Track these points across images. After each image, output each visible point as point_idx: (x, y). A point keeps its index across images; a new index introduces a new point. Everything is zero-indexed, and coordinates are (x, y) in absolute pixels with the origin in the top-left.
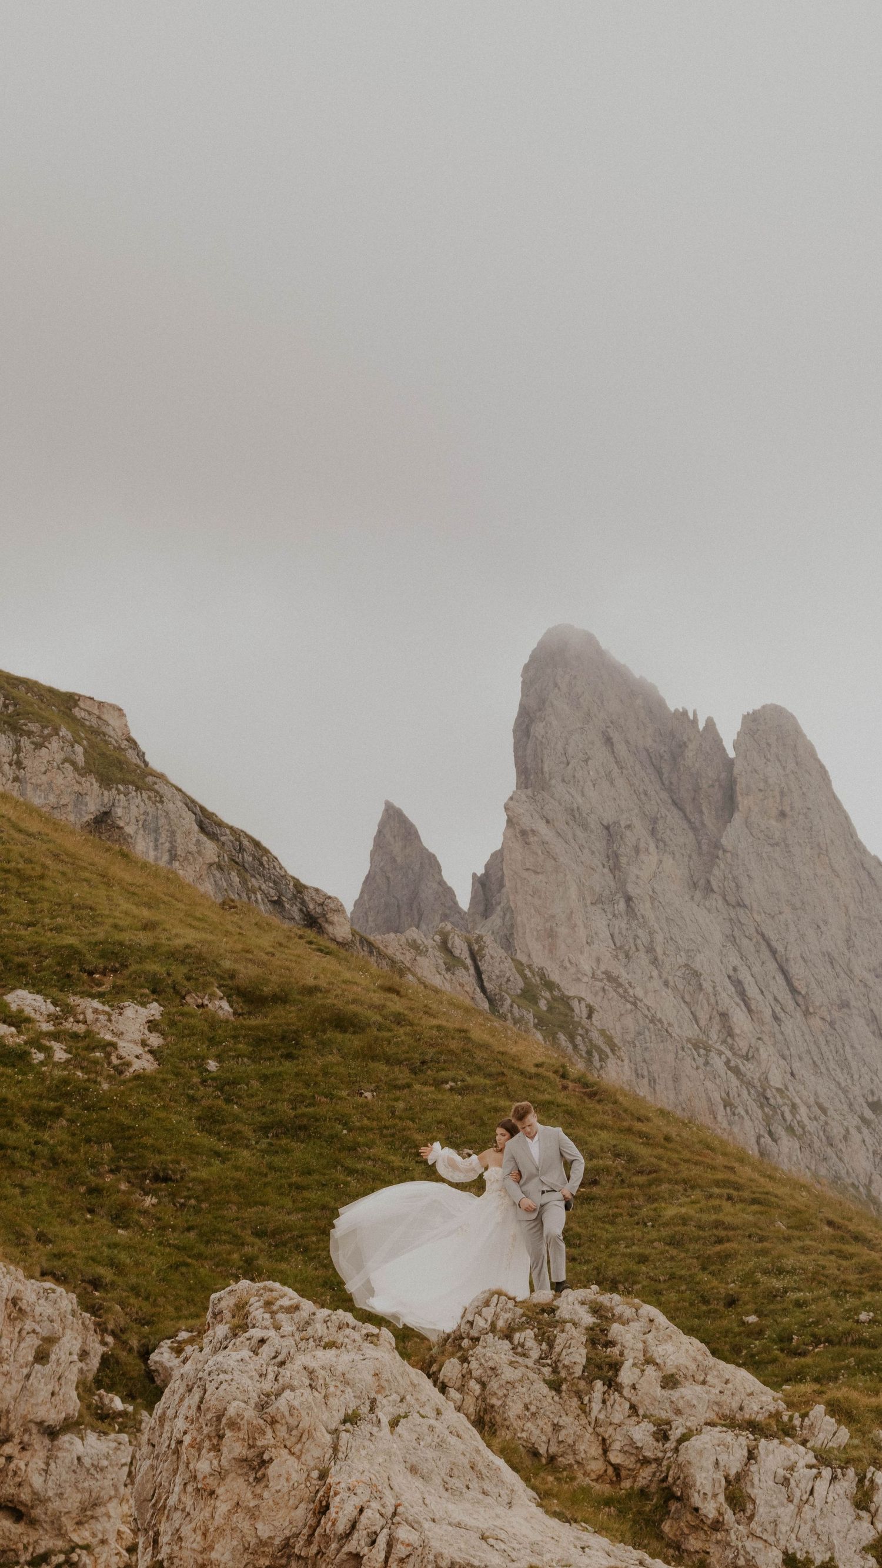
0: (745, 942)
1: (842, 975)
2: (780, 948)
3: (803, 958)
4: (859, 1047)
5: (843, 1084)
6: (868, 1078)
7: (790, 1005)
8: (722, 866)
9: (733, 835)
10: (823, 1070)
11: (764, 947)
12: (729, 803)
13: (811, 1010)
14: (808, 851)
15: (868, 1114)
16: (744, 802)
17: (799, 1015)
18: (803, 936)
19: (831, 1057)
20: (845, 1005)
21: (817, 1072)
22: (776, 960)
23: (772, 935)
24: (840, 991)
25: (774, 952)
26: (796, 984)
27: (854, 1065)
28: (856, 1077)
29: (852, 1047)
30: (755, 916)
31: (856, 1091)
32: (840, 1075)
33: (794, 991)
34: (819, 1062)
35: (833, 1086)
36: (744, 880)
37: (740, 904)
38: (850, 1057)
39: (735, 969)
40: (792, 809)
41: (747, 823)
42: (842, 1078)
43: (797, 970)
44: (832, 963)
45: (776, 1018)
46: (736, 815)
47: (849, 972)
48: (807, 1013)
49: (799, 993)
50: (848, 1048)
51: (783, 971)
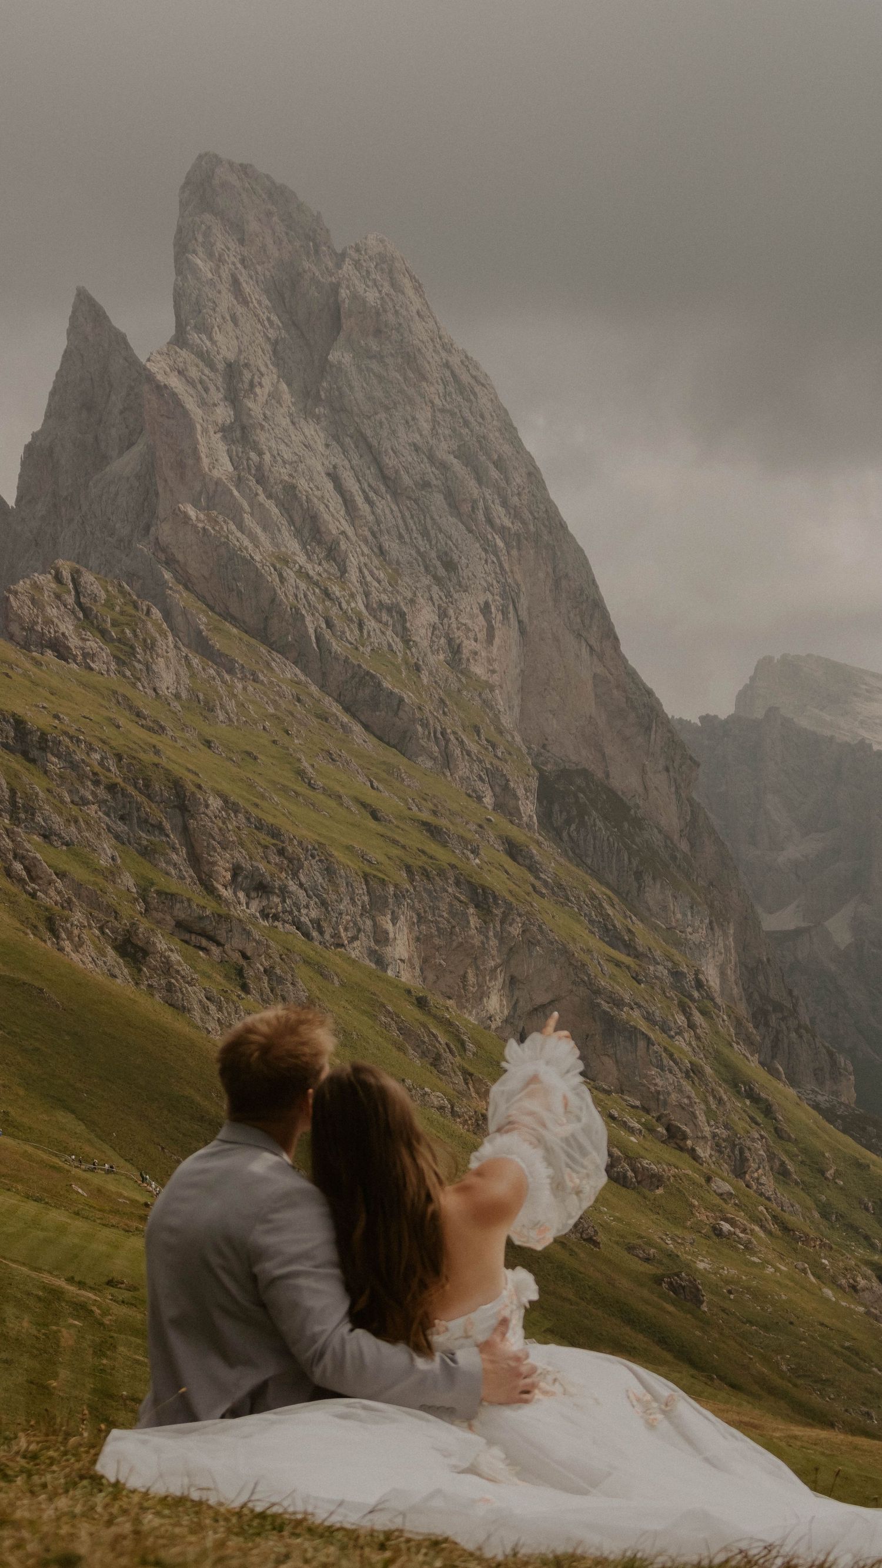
0: (348, 440)
1: (426, 460)
2: (375, 443)
3: (392, 449)
4: (438, 518)
5: (422, 550)
6: (443, 543)
7: (383, 489)
8: (329, 378)
9: (340, 353)
10: (408, 540)
11: (363, 446)
12: (336, 323)
13: (399, 491)
14: (400, 360)
15: (441, 572)
16: (347, 323)
17: (390, 497)
18: (394, 432)
19: (414, 528)
20: (426, 485)
21: (402, 544)
22: (371, 452)
23: (369, 433)
24: (424, 474)
25: (370, 447)
26: (386, 472)
27: (432, 533)
28: (434, 542)
29: (432, 518)
30: (356, 419)
31: (433, 554)
32: (421, 542)
33: (385, 478)
34: (403, 533)
35: (413, 552)
36: (346, 389)
38: (429, 528)
39: (336, 464)
40: (386, 326)
42: (421, 543)
43: (390, 461)
44: (416, 450)
45: (367, 499)
46: (343, 334)
48: (395, 495)
49: (390, 479)
50: (428, 520)
51: (377, 462)
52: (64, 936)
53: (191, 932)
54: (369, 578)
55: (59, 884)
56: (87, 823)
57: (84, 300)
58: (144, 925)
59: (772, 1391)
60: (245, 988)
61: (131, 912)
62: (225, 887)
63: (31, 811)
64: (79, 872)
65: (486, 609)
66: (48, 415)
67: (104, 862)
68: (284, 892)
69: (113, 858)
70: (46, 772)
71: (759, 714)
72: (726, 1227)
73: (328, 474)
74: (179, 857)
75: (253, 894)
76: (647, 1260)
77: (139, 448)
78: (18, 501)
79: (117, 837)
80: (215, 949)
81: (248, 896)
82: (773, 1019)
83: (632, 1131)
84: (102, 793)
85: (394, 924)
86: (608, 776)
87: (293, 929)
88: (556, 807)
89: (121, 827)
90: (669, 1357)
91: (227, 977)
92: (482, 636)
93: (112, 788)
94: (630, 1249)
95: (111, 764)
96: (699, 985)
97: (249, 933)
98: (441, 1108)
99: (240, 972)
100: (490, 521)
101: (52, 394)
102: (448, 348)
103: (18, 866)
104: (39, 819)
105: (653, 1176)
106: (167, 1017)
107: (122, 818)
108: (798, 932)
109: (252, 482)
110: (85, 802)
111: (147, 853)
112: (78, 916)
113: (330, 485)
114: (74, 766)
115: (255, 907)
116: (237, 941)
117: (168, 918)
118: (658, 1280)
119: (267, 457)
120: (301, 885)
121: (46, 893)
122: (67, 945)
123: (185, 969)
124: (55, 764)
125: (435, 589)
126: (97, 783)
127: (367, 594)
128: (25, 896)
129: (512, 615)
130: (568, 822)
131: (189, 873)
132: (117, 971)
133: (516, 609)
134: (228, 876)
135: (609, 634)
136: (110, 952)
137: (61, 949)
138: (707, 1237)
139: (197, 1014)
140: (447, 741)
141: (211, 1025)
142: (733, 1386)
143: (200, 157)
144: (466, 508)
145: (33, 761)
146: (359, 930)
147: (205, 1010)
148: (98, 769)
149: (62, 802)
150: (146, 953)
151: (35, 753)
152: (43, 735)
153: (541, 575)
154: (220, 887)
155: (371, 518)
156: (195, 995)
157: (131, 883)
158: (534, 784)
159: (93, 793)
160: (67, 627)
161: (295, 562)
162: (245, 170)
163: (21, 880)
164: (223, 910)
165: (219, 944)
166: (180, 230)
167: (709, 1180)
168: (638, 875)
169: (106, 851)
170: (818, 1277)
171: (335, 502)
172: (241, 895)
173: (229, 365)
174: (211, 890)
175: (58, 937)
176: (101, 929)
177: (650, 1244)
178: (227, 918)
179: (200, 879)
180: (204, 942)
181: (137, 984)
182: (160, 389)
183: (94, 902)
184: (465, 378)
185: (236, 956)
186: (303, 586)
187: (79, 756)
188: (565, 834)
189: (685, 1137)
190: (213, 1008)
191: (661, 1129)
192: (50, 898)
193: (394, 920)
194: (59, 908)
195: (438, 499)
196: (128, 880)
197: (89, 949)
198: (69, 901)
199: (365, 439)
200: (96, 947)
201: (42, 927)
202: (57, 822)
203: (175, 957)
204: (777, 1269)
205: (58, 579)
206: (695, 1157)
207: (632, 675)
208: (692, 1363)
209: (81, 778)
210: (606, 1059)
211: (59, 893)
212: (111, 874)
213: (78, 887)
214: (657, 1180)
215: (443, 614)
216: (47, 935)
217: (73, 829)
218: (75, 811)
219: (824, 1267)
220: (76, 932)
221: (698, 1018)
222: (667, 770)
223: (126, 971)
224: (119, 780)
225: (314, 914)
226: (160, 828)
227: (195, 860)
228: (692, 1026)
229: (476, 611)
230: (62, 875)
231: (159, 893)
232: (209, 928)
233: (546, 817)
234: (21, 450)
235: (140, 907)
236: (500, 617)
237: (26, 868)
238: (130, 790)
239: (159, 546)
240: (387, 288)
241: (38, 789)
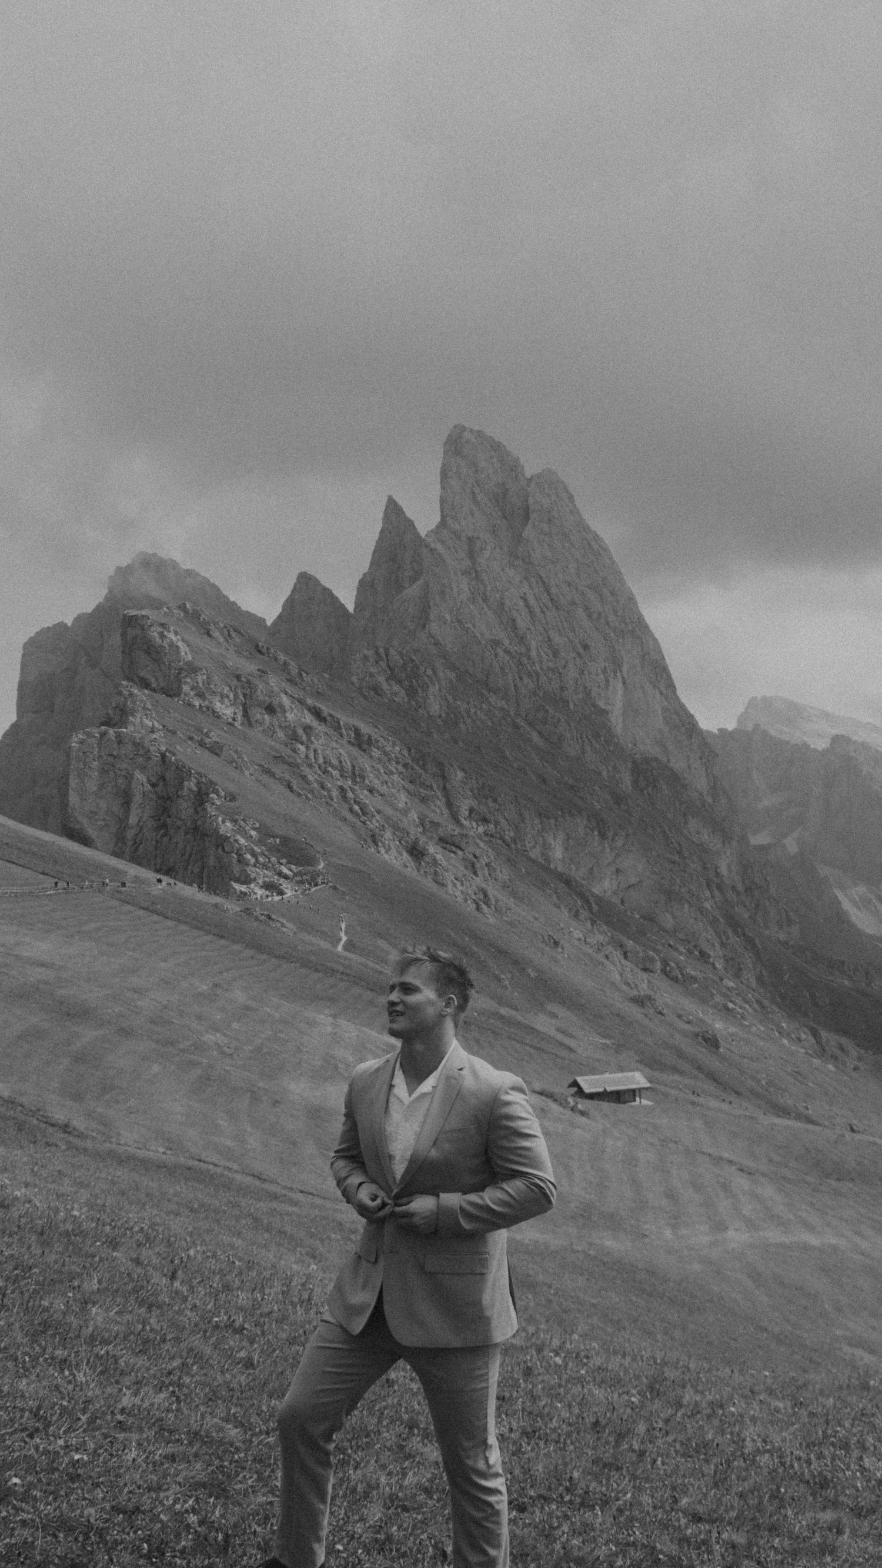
0: (531, 579)
1: (574, 590)
2: (546, 580)
3: (557, 584)
4: (580, 621)
5: (572, 638)
6: (583, 634)
7: (550, 605)
8: (522, 547)
9: (528, 532)
10: (563, 632)
11: (540, 582)
12: (527, 517)
13: (559, 607)
14: (561, 536)
15: (581, 651)
16: (533, 516)
17: (554, 610)
18: (557, 575)
19: (567, 627)
20: (574, 603)
21: (560, 635)
22: (545, 586)
23: (543, 575)
24: (573, 597)
25: (543, 582)
26: (553, 596)
27: (577, 629)
28: (578, 634)
29: (577, 622)
30: (536, 567)
31: (577, 641)
33: (551, 600)
34: (561, 629)
35: (567, 639)
36: (531, 552)
37: (530, 563)
38: (575, 627)
39: (525, 594)
41: (534, 525)
42: (571, 635)
43: (553, 590)
44: (569, 585)
45: (542, 612)
46: (530, 522)
47: (577, 589)
48: (557, 609)
49: (554, 600)
50: (575, 623)
51: (547, 590)
52: (380, 845)
53: (447, 843)
54: (542, 654)
55: (378, 817)
56: (392, 784)
57: (391, 502)
58: (423, 839)
59: (757, 1095)
60: (475, 873)
61: (415, 832)
62: (465, 819)
63: (363, 778)
64: (389, 812)
65: (604, 671)
66: (372, 564)
67: (401, 805)
68: (497, 823)
69: (406, 803)
70: (371, 757)
71: (750, 727)
72: (731, 1005)
73: (521, 597)
74: (441, 802)
75: (480, 823)
76: (688, 1022)
77: (421, 582)
78: (355, 610)
79: (409, 792)
80: (460, 852)
81: (478, 825)
82: (756, 893)
83: (681, 954)
84: (400, 768)
85: (555, 840)
86: (669, 760)
87: (500, 842)
88: (641, 778)
89: (410, 787)
90: (701, 1076)
91: (466, 867)
92: (602, 685)
93: (405, 765)
94: (679, 1016)
95: (405, 752)
96: (717, 874)
97: (477, 844)
98: (579, 939)
99: (473, 865)
100: (607, 623)
101: (374, 552)
102: (587, 529)
103: (356, 808)
104: (367, 782)
105: (692, 977)
106: (434, 888)
107: (411, 782)
108: (769, 846)
109: (480, 601)
110: (392, 773)
111: (423, 800)
112: (388, 834)
113: (521, 603)
114: (386, 754)
115: (481, 829)
116: (471, 849)
117: (435, 836)
118: (697, 1035)
119: (489, 588)
120: (505, 818)
121: (371, 822)
122: (382, 850)
123: (444, 863)
124: (376, 753)
125: (578, 659)
126: (398, 763)
127: (541, 662)
128: (360, 823)
129: (619, 674)
130: (647, 786)
131: (446, 811)
132: (409, 865)
133: (621, 671)
134: (467, 813)
135: (671, 686)
136: (405, 854)
137: (379, 852)
138: (720, 1010)
139: (450, 887)
140: (583, 742)
141: (458, 893)
142: (737, 1093)
143: (455, 427)
144: (595, 616)
145: (364, 751)
146: (536, 843)
147: (455, 885)
148: (399, 756)
149: (380, 773)
150: (423, 855)
151: (365, 746)
152: (370, 738)
153: (635, 652)
154: (463, 820)
155: (544, 621)
156: (449, 876)
157: (415, 817)
158: (630, 765)
159: (396, 768)
160: (381, 679)
161: (503, 644)
162: (480, 434)
163: (357, 815)
164: (465, 832)
165: (462, 850)
166: (444, 465)
167: (722, 980)
168: (685, 815)
169: (402, 799)
170: (780, 1033)
171: (524, 613)
172: (474, 824)
173: (469, 538)
174: (457, 821)
175: (377, 845)
176: (400, 841)
177: (689, 1014)
178: (466, 836)
179: (451, 814)
180: (454, 849)
181: (418, 871)
182: (432, 550)
183: (396, 827)
184: (595, 546)
185: (471, 857)
186: (507, 658)
187: (388, 749)
188: (645, 792)
189: (709, 957)
190: (458, 884)
191: (697, 953)
192: (373, 824)
193: (555, 838)
194: (377, 830)
195: (580, 612)
196: (414, 815)
197: (394, 851)
198: (383, 826)
199: (540, 577)
200: (397, 851)
201: (369, 840)
202: (377, 783)
203: (439, 857)
204: (758, 1029)
205: (377, 653)
206: (714, 968)
207: (683, 707)
208: (715, 1080)
209: (389, 760)
210: (666, 914)
211: (378, 821)
212: (405, 812)
213: (388, 819)
214: (694, 979)
215: (582, 673)
216: (372, 844)
217: (385, 787)
218: (386, 777)
219: (783, 1027)
220: (387, 843)
221: (717, 893)
222: (701, 758)
223: (413, 864)
224: (410, 761)
225: (512, 834)
226: (431, 787)
227: (449, 805)
228: (713, 897)
229: (600, 671)
230: (379, 812)
231: (431, 822)
232: (457, 841)
233: (635, 783)
234: (357, 584)
235: (420, 829)
236: (612, 675)
237: (361, 809)
238: (415, 767)
239: (431, 636)
240: (554, 498)
241: (367, 766)
